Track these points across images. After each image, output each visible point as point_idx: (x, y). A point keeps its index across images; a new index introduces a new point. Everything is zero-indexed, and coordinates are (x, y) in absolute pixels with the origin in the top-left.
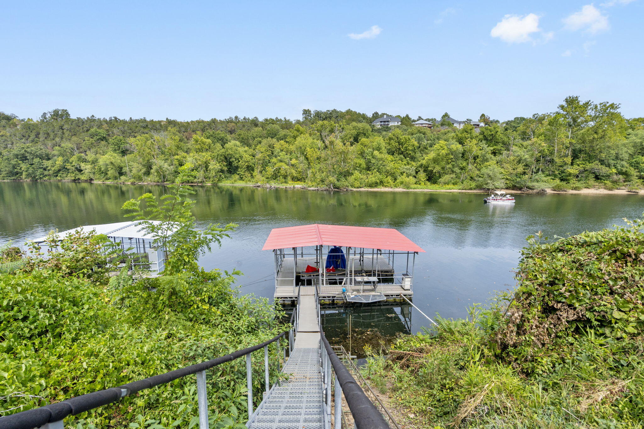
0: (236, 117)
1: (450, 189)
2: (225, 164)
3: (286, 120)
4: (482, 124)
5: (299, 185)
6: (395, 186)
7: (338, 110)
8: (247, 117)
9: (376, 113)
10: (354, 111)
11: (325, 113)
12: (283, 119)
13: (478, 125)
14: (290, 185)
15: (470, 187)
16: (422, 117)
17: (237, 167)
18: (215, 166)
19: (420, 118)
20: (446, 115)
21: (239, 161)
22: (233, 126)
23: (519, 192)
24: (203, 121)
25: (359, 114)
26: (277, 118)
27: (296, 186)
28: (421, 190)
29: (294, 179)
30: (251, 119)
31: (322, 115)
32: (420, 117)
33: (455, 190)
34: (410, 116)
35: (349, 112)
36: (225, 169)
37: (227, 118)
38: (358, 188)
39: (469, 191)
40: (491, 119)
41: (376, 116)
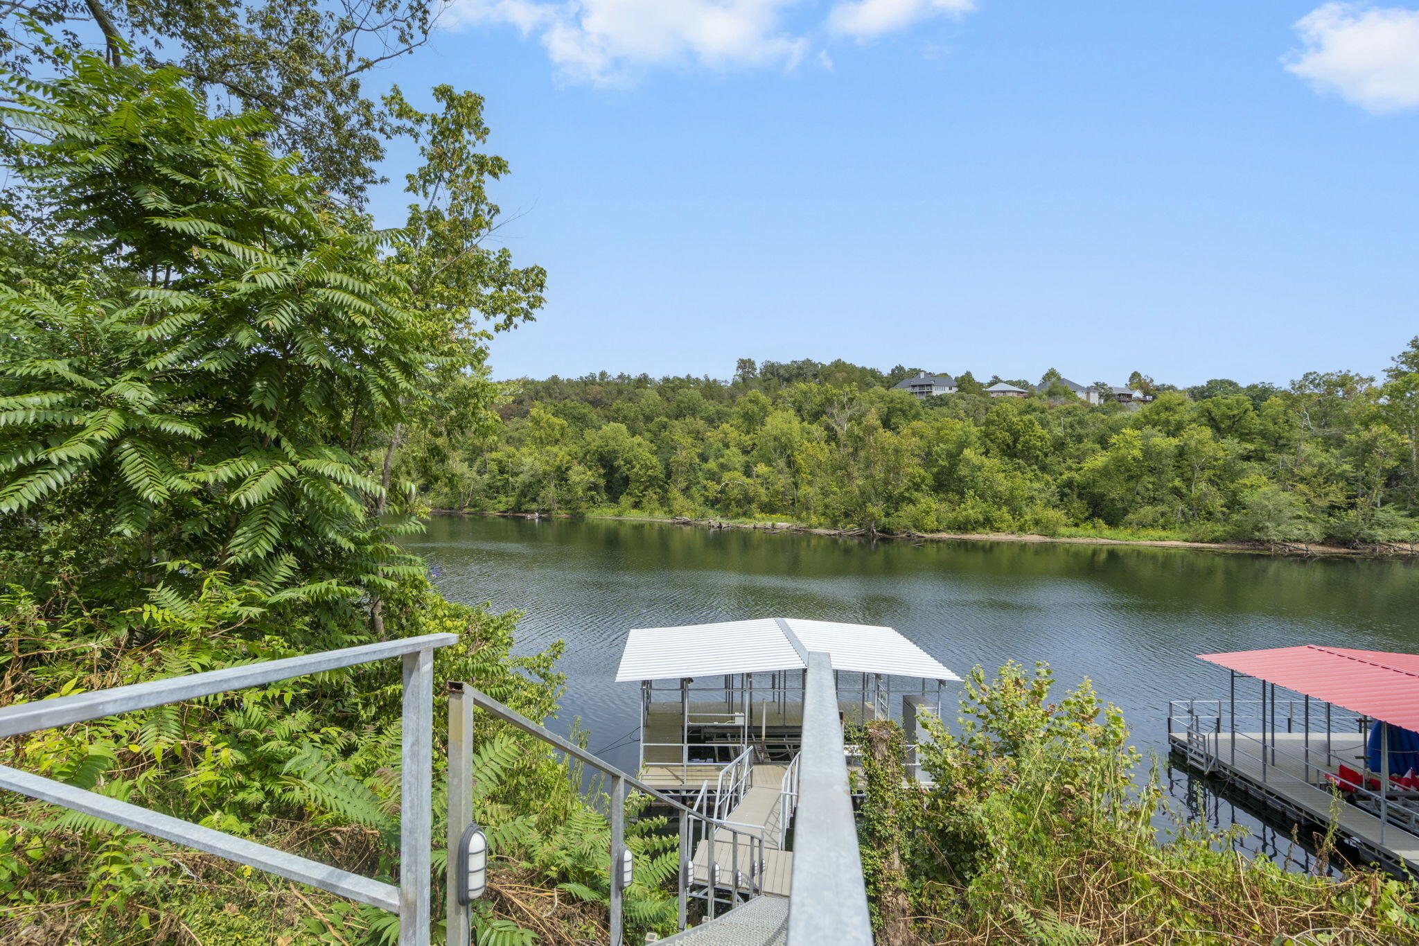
0: (603, 374)
1: (1160, 539)
2: (602, 471)
3: (708, 380)
4: (1138, 394)
5: (783, 523)
6: (1022, 529)
7: (816, 360)
8: (626, 374)
9: (900, 368)
10: (848, 362)
11: (788, 366)
12: (702, 379)
13: (1130, 396)
14: (762, 521)
15: (1212, 536)
16: (1001, 378)
17: (626, 481)
18: (581, 476)
19: (996, 380)
20: (1051, 374)
21: (633, 467)
22: (600, 393)
23: (1343, 550)
24: (533, 382)
25: (864, 369)
26: (688, 376)
27: (779, 524)
28: (1088, 540)
29: (769, 508)
30: (633, 377)
31: (782, 372)
32: (995, 377)
33: (1174, 541)
34: (974, 376)
35: (839, 365)
36: (602, 482)
37: (585, 374)
38: (932, 531)
39: (1213, 546)
40: (1157, 383)
41: (899, 375)
